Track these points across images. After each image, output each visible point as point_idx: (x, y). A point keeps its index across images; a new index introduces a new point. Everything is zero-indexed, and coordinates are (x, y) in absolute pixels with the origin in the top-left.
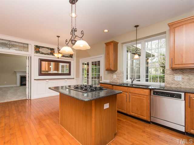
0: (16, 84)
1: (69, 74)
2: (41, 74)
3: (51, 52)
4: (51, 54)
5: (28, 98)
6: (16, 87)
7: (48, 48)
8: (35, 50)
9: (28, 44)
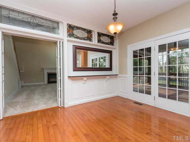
0: (44, 82)
1: (110, 69)
2: (76, 69)
3: (87, 36)
4: (88, 39)
5: (61, 105)
6: (44, 85)
7: (84, 30)
8: (68, 32)
9: (58, 23)
